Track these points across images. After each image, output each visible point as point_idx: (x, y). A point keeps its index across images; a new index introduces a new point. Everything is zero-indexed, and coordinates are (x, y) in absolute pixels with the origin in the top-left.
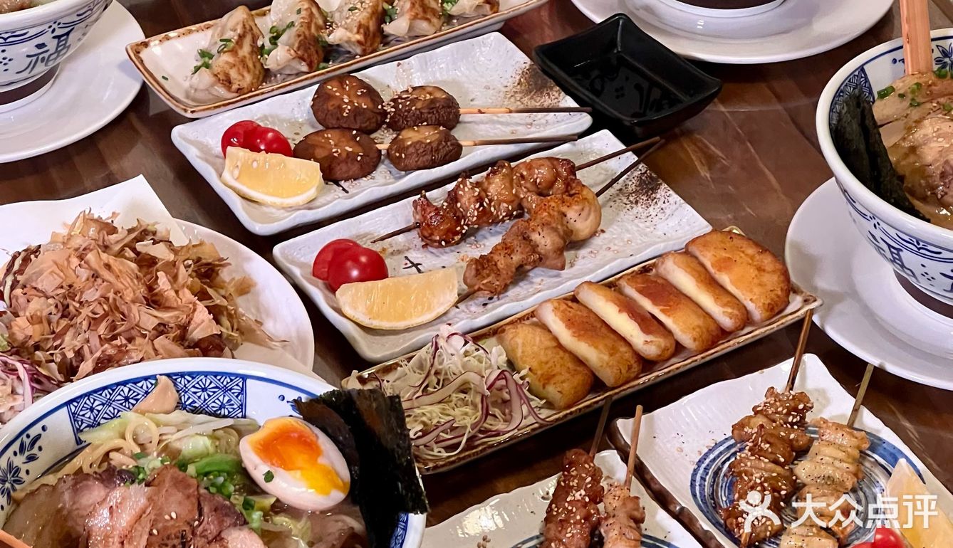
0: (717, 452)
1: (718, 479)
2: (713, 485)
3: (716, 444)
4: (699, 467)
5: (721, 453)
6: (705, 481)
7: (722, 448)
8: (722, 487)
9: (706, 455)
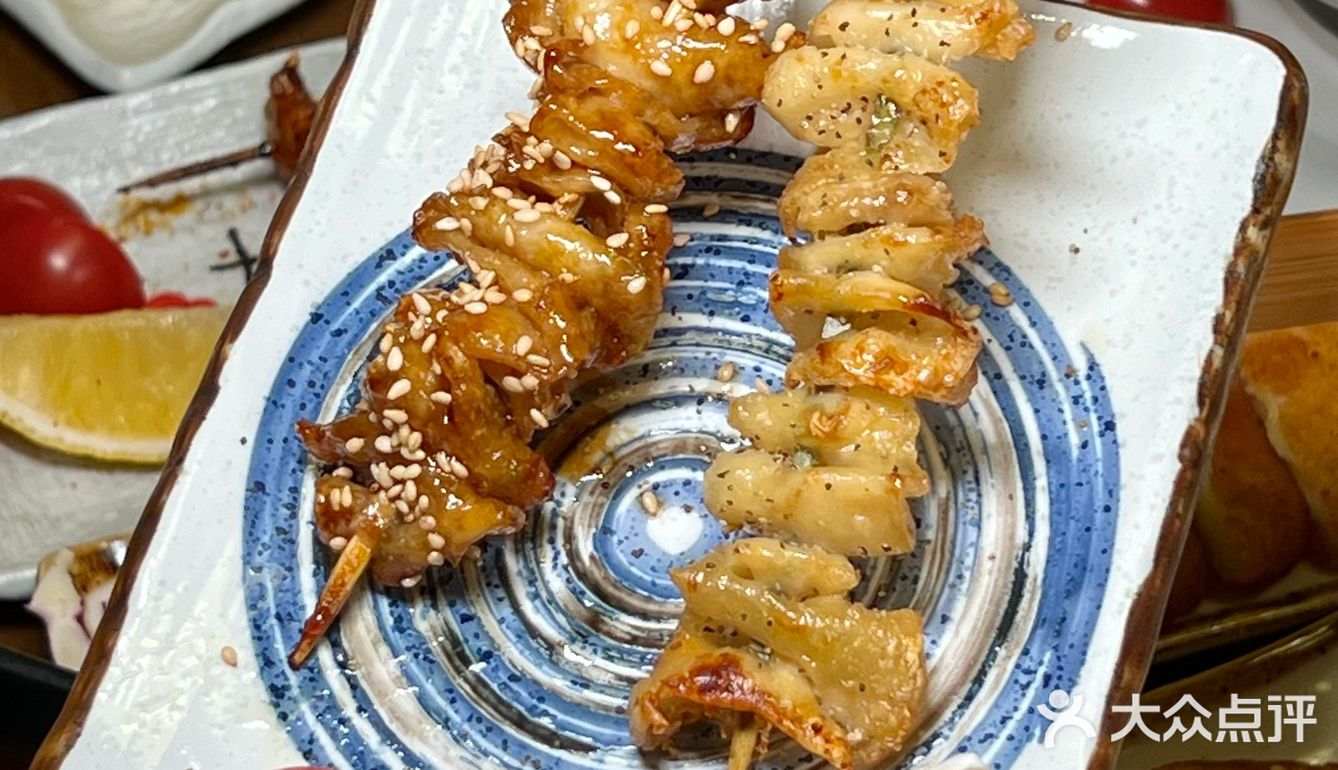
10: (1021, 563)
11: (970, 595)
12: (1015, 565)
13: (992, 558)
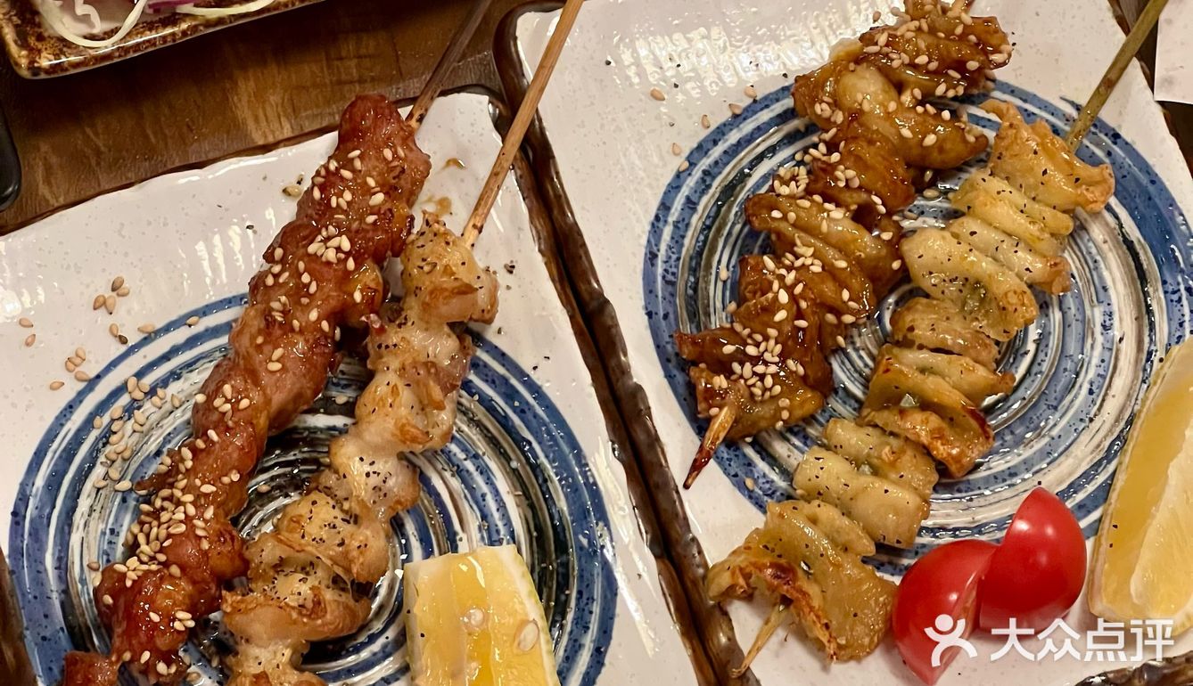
0: (748, 127)
1: (730, 208)
2: (709, 228)
3: (755, 101)
4: (692, 164)
5: (759, 130)
6: (694, 210)
7: (765, 116)
8: (729, 234)
9: (721, 131)
10: (1123, 236)
11: (1108, 268)
12: (1121, 238)
13: (1105, 242)
